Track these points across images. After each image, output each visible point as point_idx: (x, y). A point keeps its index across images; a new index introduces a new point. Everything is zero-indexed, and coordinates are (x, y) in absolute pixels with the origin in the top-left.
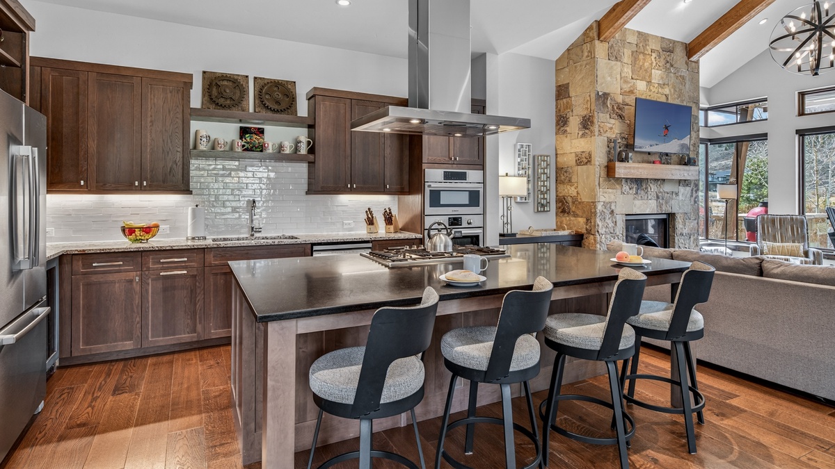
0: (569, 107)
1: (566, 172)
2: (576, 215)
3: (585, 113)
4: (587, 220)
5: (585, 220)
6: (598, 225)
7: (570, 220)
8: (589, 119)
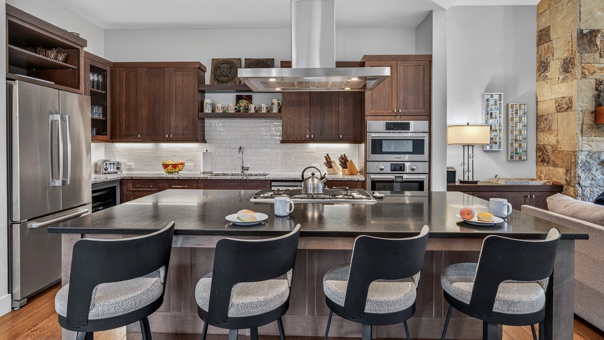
0: (550, 50)
1: (546, 119)
2: (555, 165)
3: (566, 55)
4: (567, 171)
5: (564, 170)
6: (579, 177)
7: (549, 170)
8: (570, 61)
